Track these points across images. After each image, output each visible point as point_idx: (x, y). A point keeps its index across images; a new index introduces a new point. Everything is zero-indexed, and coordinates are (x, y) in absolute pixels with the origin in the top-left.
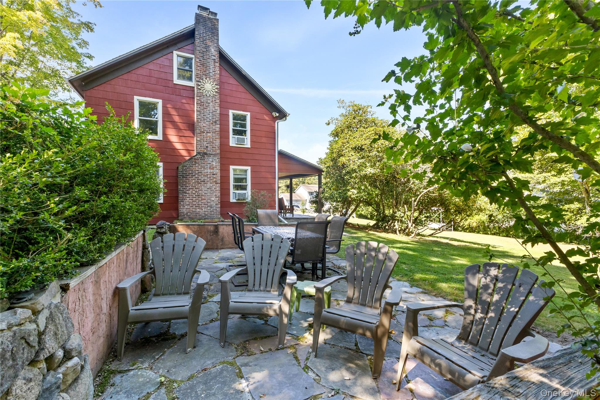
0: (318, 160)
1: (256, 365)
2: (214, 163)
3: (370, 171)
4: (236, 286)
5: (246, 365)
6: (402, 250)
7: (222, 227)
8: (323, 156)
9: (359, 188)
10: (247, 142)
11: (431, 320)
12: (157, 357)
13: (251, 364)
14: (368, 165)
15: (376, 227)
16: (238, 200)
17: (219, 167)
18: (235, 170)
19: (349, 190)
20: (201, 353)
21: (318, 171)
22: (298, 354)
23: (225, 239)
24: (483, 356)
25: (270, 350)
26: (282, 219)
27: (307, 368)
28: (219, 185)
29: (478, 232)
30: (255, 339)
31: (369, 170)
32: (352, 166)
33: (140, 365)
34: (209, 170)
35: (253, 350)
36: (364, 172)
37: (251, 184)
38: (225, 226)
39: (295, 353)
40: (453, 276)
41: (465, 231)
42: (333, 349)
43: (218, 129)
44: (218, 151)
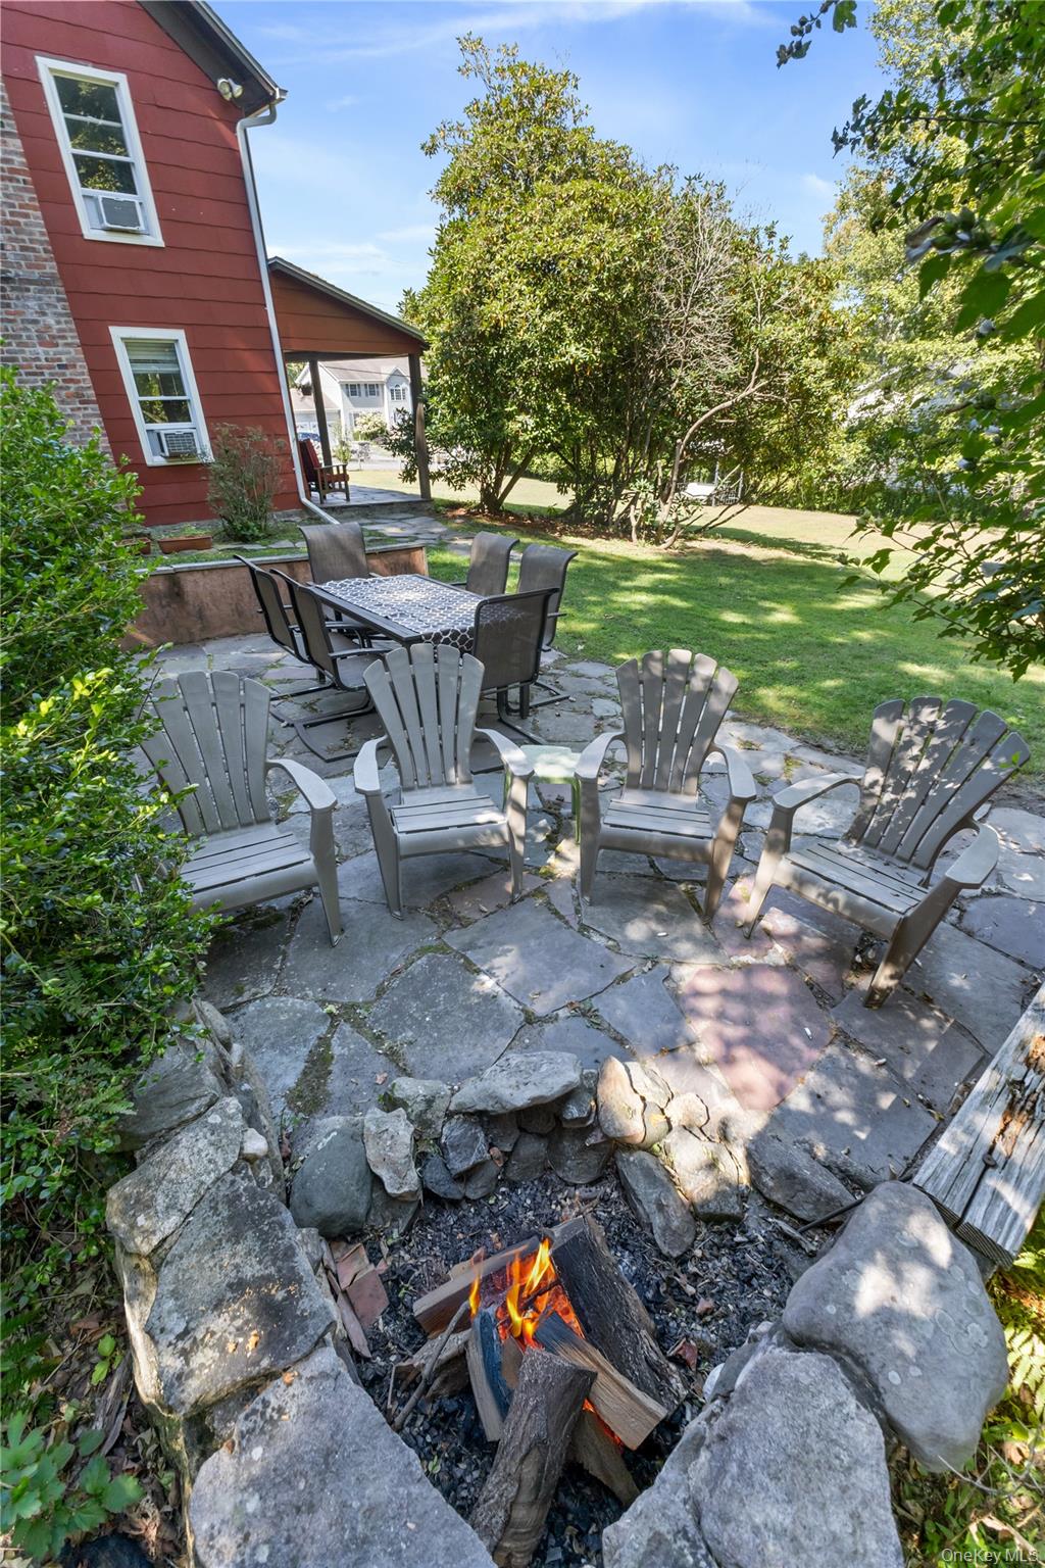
0: (402, 299)
1: (490, 943)
2: (51, 321)
3: (574, 352)
4: (328, 761)
5: (471, 946)
6: (660, 597)
7: (190, 578)
8: (420, 285)
9: (541, 411)
10: (145, 218)
11: (764, 784)
12: (277, 966)
13: (480, 943)
14: (569, 331)
15: (572, 519)
16: (173, 456)
17: (72, 337)
18: (130, 344)
19: (510, 417)
20: (365, 941)
21: (407, 343)
22: (557, 903)
23: (208, 613)
24: (887, 864)
25: (500, 907)
26: (323, 513)
27: (584, 929)
28: (93, 409)
29: (794, 506)
30: (456, 889)
31: (572, 349)
32: (522, 336)
33: (254, 990)
34: (40, 349)
35: (464, 913)
36: (557, 359)
37: (202, 396)
38: (198, 576)
39: (549, 903)
40: (780, 664)
41: (765, 504)
42: (614, 882)
43: (19, 161)
44: (51, 268)
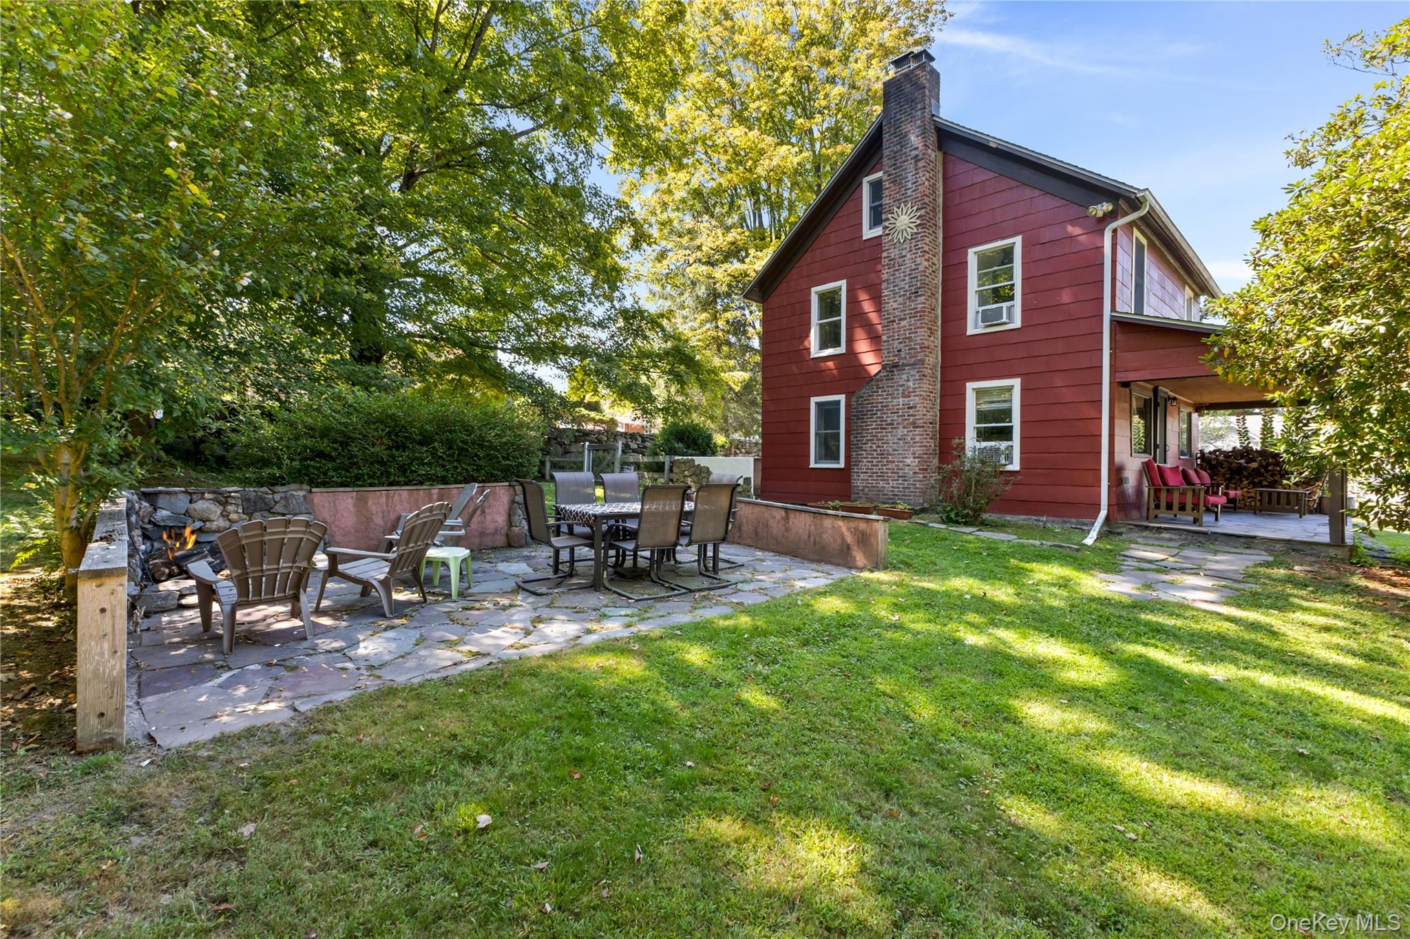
2: (911, 384)
10: (1011, 314)
18: (980, 393)
34: (901, 399)
43: (920, 307)
